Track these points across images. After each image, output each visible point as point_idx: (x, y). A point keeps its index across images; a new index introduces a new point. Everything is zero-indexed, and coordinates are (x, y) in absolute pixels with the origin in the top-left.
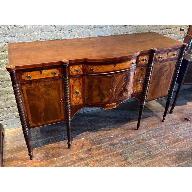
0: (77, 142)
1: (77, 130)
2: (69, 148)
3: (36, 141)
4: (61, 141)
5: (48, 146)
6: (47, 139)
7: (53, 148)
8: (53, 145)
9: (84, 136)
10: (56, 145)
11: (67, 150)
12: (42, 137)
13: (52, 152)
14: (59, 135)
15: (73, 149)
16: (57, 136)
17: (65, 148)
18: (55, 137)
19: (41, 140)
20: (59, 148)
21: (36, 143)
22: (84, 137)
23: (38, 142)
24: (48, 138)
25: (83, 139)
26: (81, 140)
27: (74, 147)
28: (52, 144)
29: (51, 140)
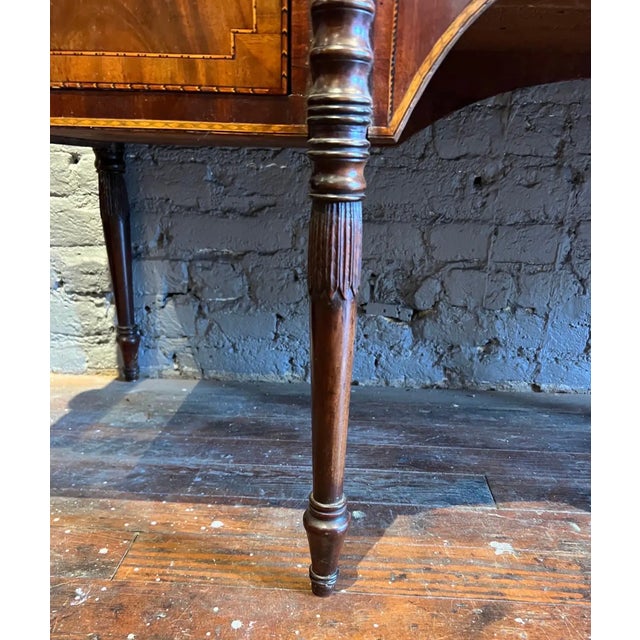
0: (422, 557)
1: (457, 469)
2: (319, 590)
3: (94, 457)
4: (277, 504)
5: (147, 512)
6: (177, 462)
7: (165, 542)
8: (186, 516)
9: (513, 526)
10: (217, 524)
11: (289, 604)
12: (156, 443)
13: (128, 571)
14: (292, 462)
15: (359, 619)
16: (260, 467)
17: (276, 578)
18: (249, 467)
19: (132, 460)
20: (221, 555)
21: (85, 464)
22: (518, 542)
23: (101, 465)
24: (192, 461)
25: (502, 548)
26: (480, 551)
27: (379, 603)
28: (189, 509)
29: (205, 478)
